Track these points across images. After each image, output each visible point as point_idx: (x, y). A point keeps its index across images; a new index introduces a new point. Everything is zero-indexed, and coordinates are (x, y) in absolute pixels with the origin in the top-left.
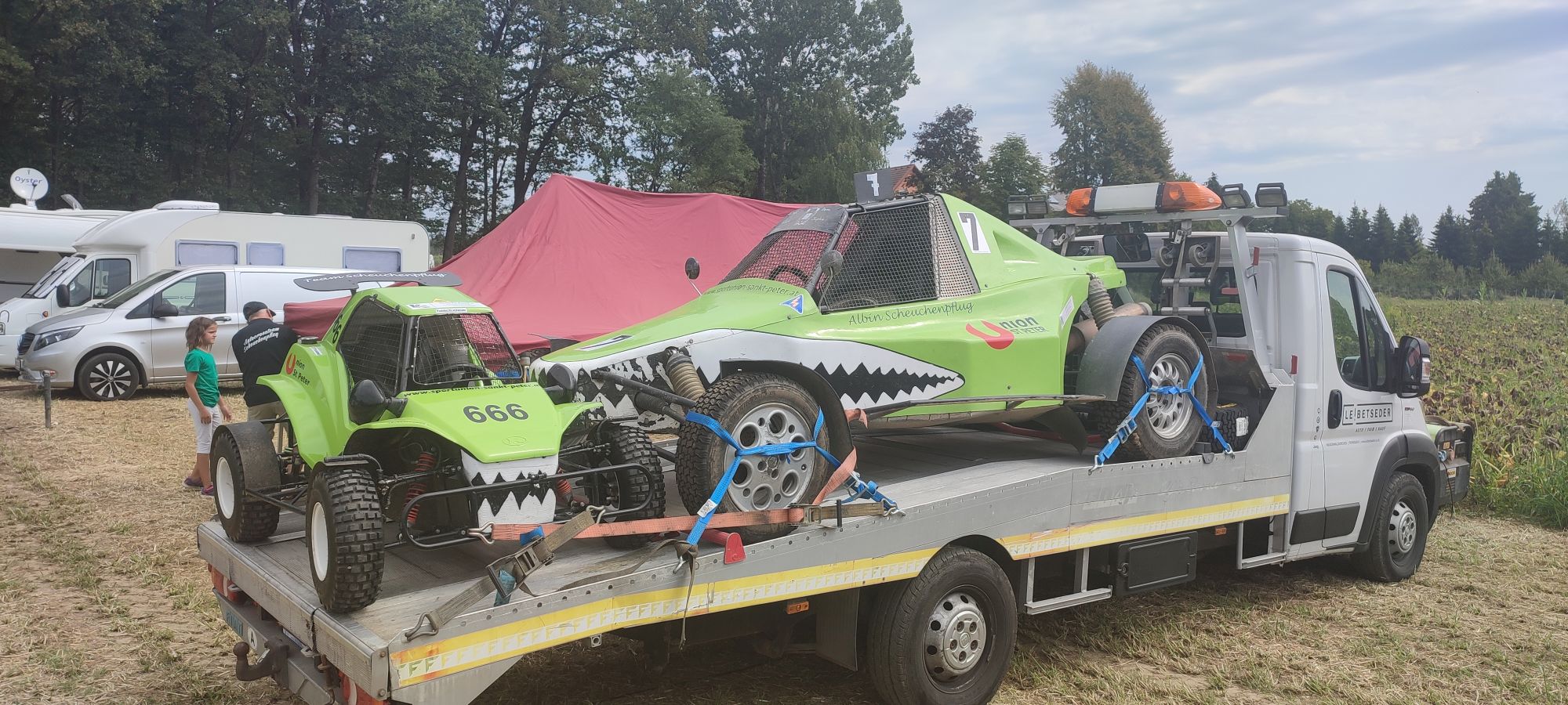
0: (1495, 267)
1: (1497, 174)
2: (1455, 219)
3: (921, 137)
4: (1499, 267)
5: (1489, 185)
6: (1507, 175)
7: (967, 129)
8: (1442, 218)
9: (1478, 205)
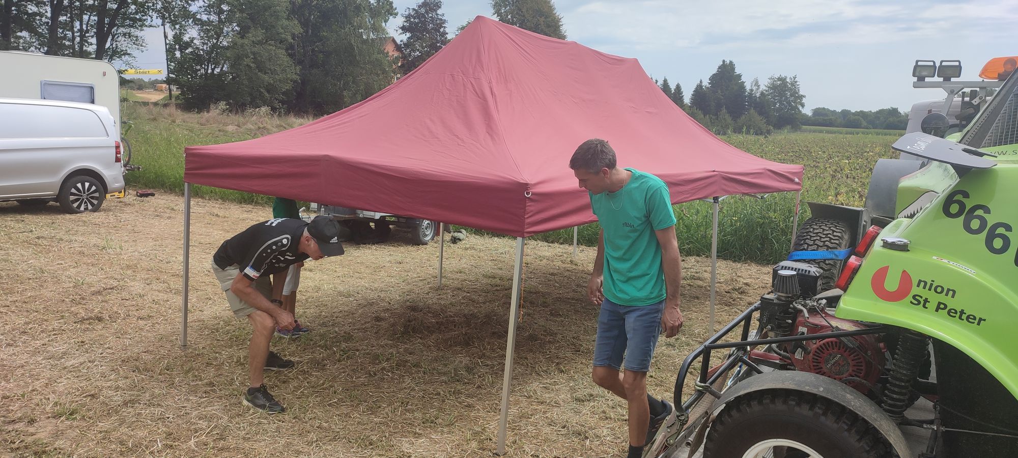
0: (725, 116)
1: (724, 61)
2: (704, 87)
3: (406, 17)
4: (727, 116)
5: (719, 68)
6: (728, 62)
7: (437, 14)
8: (697, 86)
9: (713, 78)
